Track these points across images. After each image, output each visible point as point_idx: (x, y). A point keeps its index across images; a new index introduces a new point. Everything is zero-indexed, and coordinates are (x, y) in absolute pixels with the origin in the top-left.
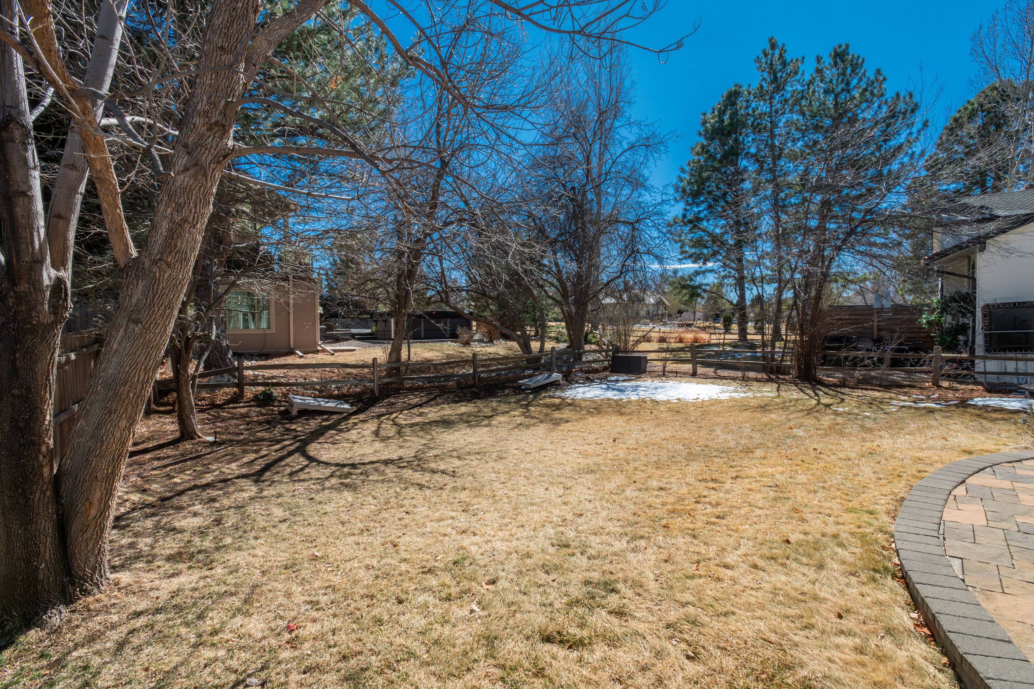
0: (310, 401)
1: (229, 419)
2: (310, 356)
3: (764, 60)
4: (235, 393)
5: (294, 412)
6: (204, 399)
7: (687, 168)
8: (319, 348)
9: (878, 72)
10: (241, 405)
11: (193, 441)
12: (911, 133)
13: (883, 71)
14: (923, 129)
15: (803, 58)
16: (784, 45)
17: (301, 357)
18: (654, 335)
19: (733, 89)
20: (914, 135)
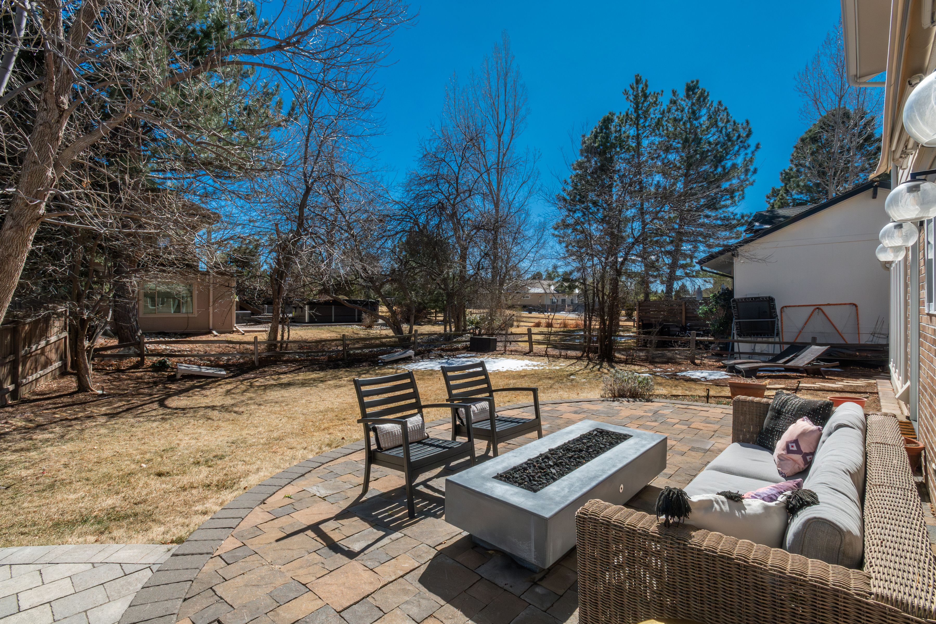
0: (195, 368)
1: (126, 380)
2: (223, 335)
3: (631, 92)
4: (137, 362)
5: (179, 376)
6: (112, 365)
7: (569, 181)
8: (235, 329)
9: (720, 103)
10: (141, 370)
11: (86, 393)
12: (746, 154)
13: (723, 103)
14: (756, 150)
15: (662, 91)
16: (646, 81)
17: (216, 336)
18: (543, 321)
19: (607, 114)
20: (750, 156)
